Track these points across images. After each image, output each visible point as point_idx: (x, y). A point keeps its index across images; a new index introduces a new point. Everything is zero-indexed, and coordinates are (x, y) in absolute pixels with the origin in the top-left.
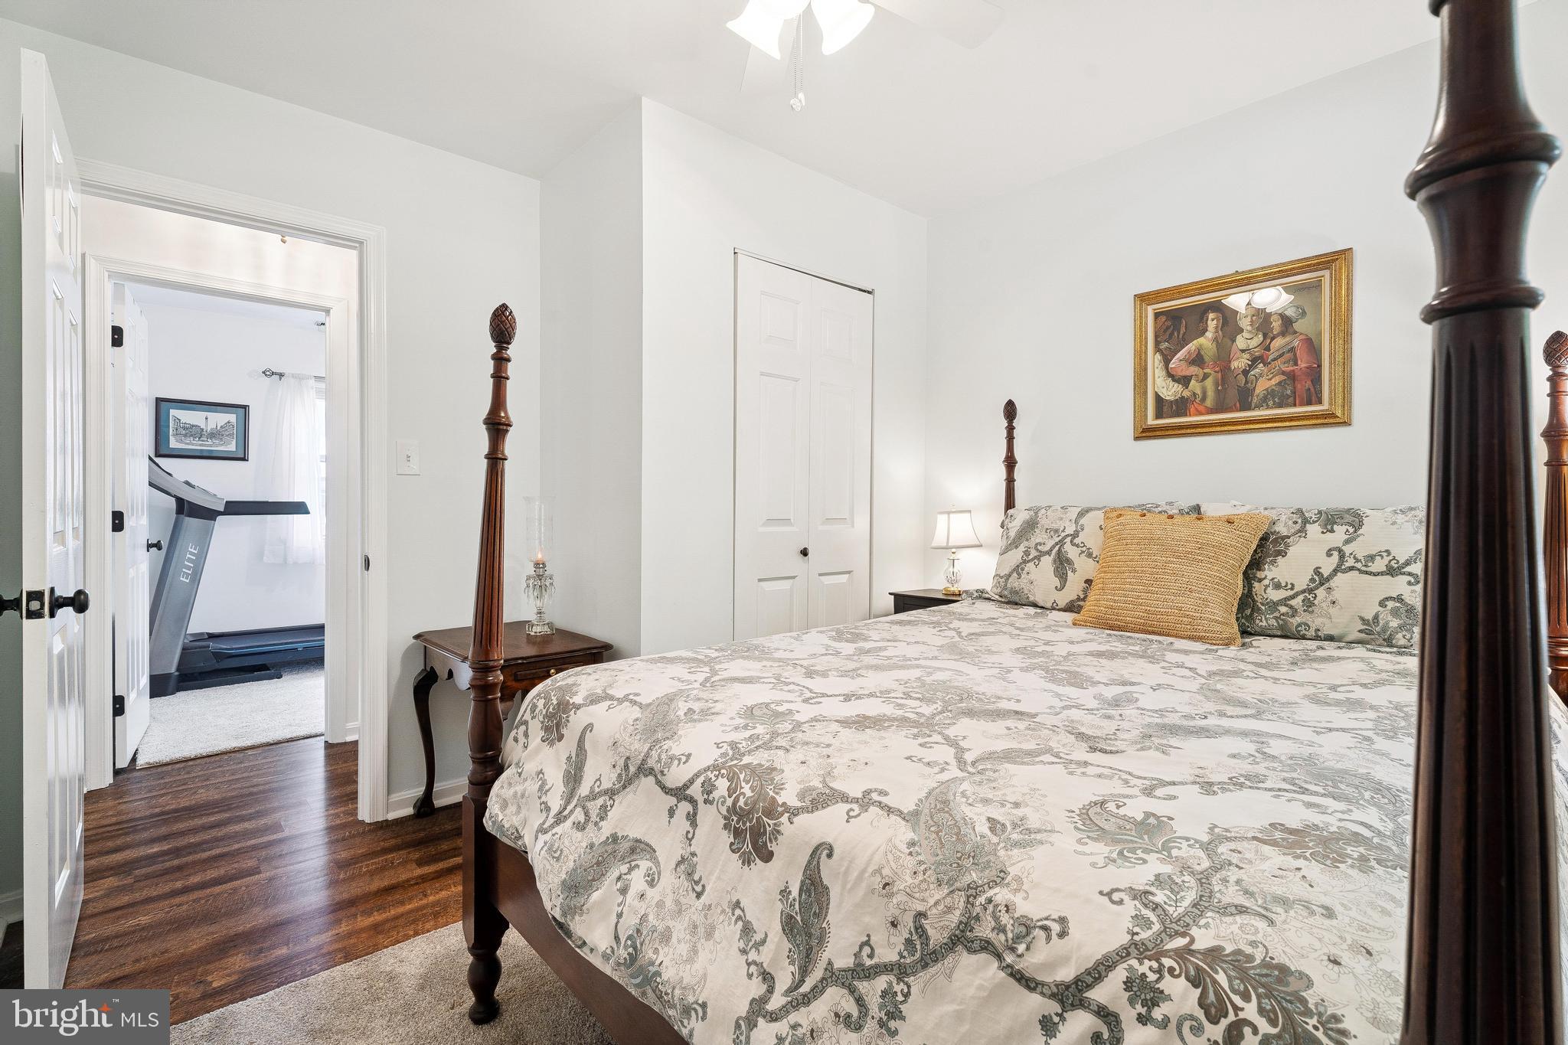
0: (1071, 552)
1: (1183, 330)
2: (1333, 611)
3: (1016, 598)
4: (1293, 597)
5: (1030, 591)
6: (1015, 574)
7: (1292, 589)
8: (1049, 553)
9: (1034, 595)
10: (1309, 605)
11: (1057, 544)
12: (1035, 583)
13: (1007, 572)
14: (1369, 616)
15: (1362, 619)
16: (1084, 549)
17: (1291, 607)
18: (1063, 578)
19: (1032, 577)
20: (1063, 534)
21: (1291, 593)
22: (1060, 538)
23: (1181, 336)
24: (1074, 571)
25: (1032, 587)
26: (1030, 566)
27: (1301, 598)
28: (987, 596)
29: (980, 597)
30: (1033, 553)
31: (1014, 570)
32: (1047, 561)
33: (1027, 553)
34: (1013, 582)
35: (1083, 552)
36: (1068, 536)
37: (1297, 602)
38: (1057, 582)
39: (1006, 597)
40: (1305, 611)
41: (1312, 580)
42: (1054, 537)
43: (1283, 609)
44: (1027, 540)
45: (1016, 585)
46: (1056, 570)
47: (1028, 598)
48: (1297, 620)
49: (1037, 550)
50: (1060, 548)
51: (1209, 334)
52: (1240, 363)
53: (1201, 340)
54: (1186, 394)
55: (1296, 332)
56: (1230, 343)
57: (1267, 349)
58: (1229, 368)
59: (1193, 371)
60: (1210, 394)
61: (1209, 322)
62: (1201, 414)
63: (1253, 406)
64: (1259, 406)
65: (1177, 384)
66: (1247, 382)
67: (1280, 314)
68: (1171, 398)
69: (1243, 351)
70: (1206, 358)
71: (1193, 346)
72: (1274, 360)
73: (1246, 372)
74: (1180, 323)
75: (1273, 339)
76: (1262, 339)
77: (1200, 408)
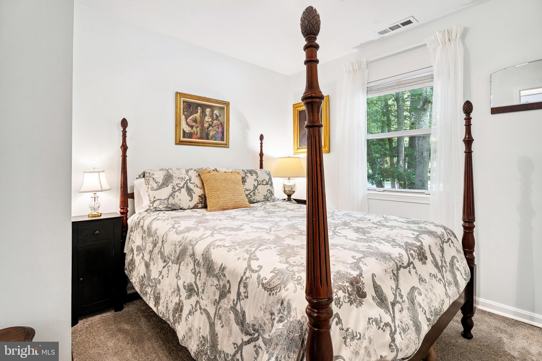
0: (191, 186)
1: (191, 110)
2: (259, 194)
3: (174, 208)
4: (251, 193)
5: (180, 203)
6: (171, 198)
7: (250, 190)
8: (183, 187)
9: (182, 205)
10: (254, 194)
11: (185, 183)
12: (181, 200)
13: (166, 197)
14: (265, 195)
15: (264, 195)
16: (195, 185)
17: (251, 195)
18: (191, 196)
19: (179, 197)
20: (186, 180)
21: (250, 191)
22: (185, 181)
23: (191, 112)
24: (194, 193)
25: (181, 202)
26: (177, 193)
27: (252, 192)
28: (159, 209)
29: (156, 210)
30: (177, 188)
31: (170, 196)
32: (184, 191)
33: (173, 188)
34: (171, 201)
35: (195, 186)
36: (187, 180)
37: (252, 194)
38: (189, 198)
39: (170, 208)
40: (254, 196)
41: (254, 188)
42: (183, 181)
43: (249, 196)
44: (172, 183)
45: (173, 202)
46: (188, 193)
47: (180, 206)
48: (252, 199)
49: (178, 187)
50: (187, 185)
51: (199, 114)
52: (206, 125)
53: (196, 115)
54: (192, 131)
55: (219, 120)
56: (204, 118)
57: (213, 123)
58: (204, 126)
59: (194, 124)
60: (199, 133)
61: (199, 110)
62: (196, 139)
63: (209, 139)
64: (211, 139)
65: (189, 127)
66: (208, 131)
67: (216, 114)
68: (188, 132)
69: (207, 122)
70: (198, 121)
71: (194, 116)
72: (214, 126)
73: (208, 128)
74: (191, 107)
75: (214, 120)
76: (211, 120)
77: (196, 137)
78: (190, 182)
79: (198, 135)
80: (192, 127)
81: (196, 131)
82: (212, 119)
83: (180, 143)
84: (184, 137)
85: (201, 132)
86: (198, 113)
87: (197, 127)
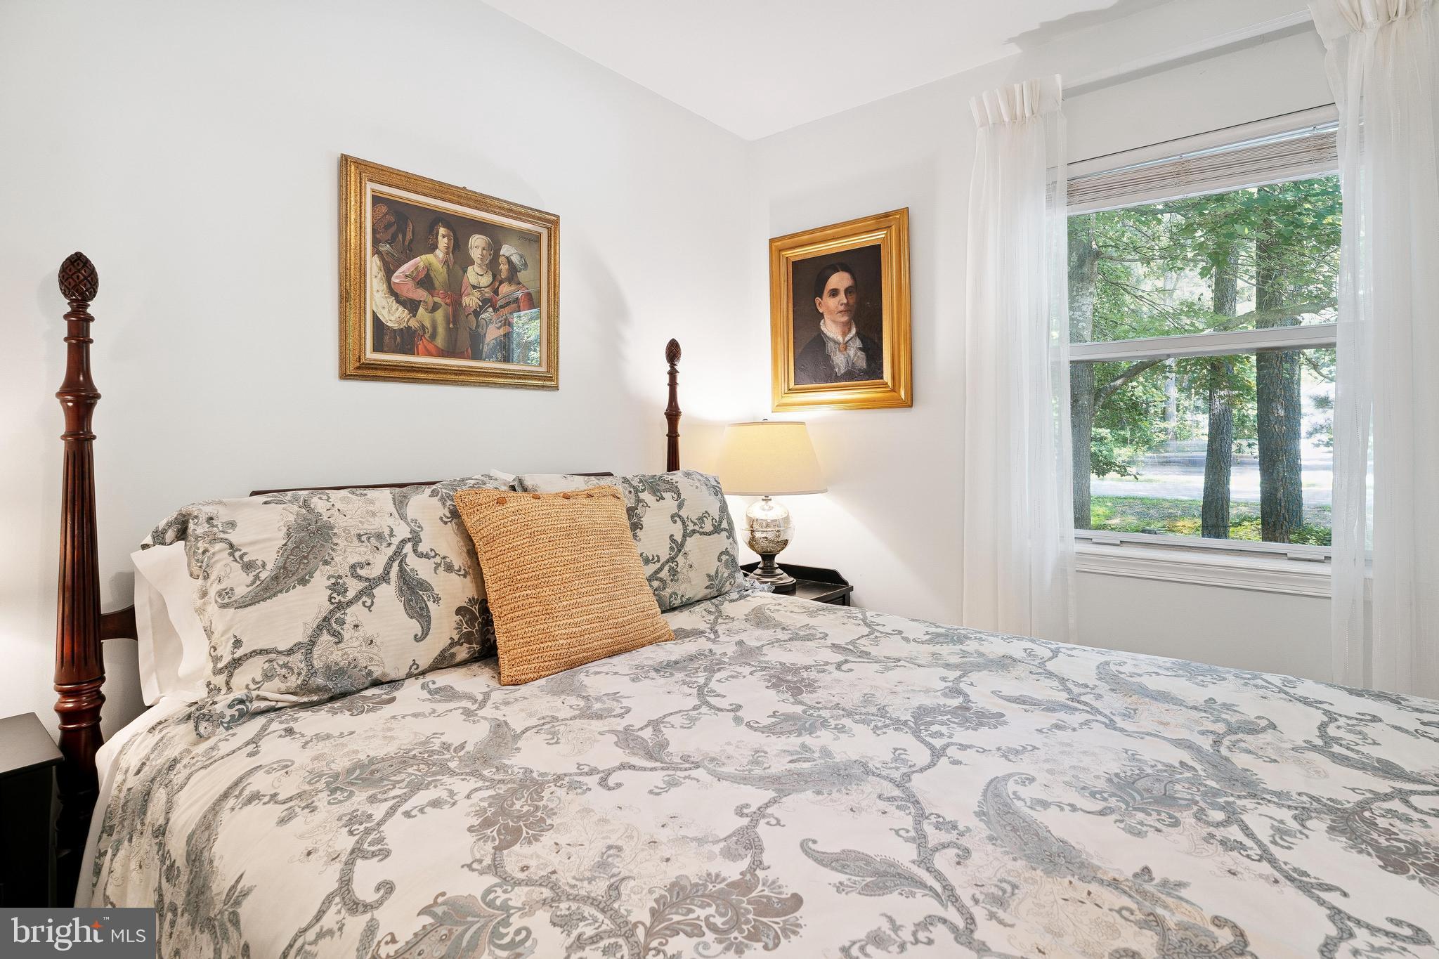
0: (422, 569)
1: (409, 235)
2: (692, 574)
3: (344, 684)
4: (660, 569)
5: (371, 659)
6: (325, 637)
7: (658, 561)
8: (384, 578)
9: (381, 664)
10: (673, 572)
11: (392, 559)
12: (377, 641)
13: (300, 636)
14: (713, 573)
15: (709, 576)
16: (438, 559)
17: (661, 580)
18: (423, 617)
19: (368, 630)
20: (395, 541)
21: (658, 565)
22: (393, 548)
23: (406, 242)
24: (437, 600)
25: (375, 650)
26: (355, 613)
27: (667, 568)
28: (263, 705)
29: (242, 714)
30: (354, 587)
31: (320, 628)
32: (387, 594)
33: (337, 587)
34: (327, 653)
35: (438, 565)
36: (404, 542)
37: (664, 574)
38: (415, 626)
39: (318, 690)
40: (672, 580)
41: (672, 548)
42: (383, 547)
43: (656, 584)
44: (326, 563)
45: (336, 656)
46: (408, 606)
47: (370, 673)
48: (668, 592)
49: (360, 578)
50: (400, 565)
51: (440, 253)
52: (471, 301)
53: (430, 257)
54: (414, 324)
55: (519, 283)
56: (461, 272)
57: (496, 292)
58: (460, 304)
59: (421, 294)
60: (441, 330)
61: (440, 238)
62: (430, 354)
63: (484, 355)
64: (489, 357)
65: (401, 308)
66: (478, 326)
67: (507, 258)
68: (395, 326)
69: (474, 287)
70: (437, 284)
71: (421, 261)
72: (502, 307)
73: (477, 314)
74: (406, 226)
75: (501, 283)
76: (491, 279)
77: (430, 347)
78: (415, 551)
79: (440, 341)
80: (412, 306)
81: (428, 324)
82: (494, 276)
83: (360, 372)
84: (378, 348)
85: (448, 330)
86: (437, 252)
87: (435, 307)
